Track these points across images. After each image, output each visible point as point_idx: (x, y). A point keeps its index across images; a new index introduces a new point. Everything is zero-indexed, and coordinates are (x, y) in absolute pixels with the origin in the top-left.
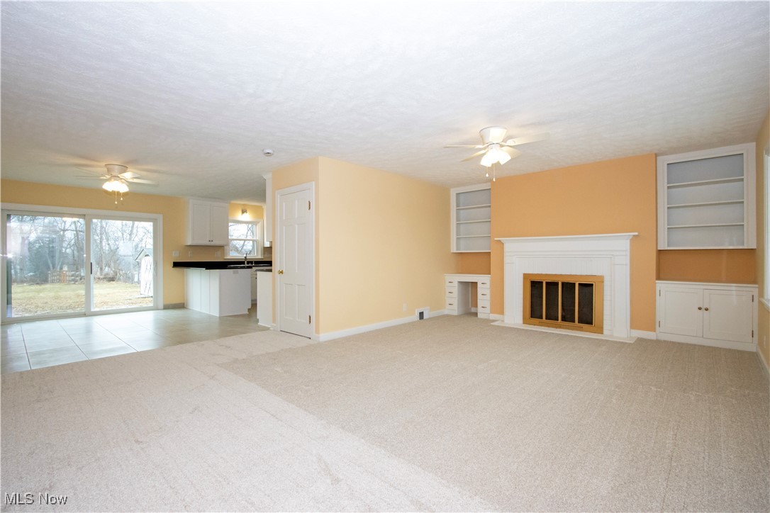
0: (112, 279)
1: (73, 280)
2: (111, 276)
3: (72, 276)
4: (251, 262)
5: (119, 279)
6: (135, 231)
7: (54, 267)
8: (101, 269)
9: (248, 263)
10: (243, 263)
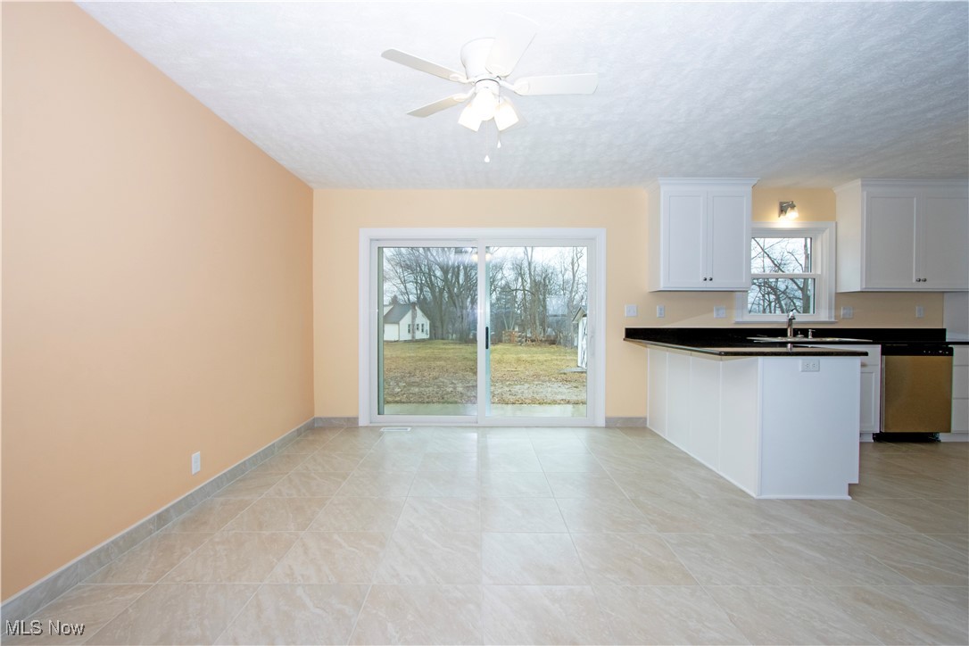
0: (553, 342)
1: (520, 341)
2: (552, 338)
3: (519, 337)
4: (804, 332)
5: (560, 343)
6: (575, 288)
7: (509, 328)
8: (544, 330)
9: (796, 332)
10: (782, 332)
